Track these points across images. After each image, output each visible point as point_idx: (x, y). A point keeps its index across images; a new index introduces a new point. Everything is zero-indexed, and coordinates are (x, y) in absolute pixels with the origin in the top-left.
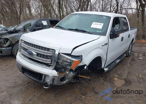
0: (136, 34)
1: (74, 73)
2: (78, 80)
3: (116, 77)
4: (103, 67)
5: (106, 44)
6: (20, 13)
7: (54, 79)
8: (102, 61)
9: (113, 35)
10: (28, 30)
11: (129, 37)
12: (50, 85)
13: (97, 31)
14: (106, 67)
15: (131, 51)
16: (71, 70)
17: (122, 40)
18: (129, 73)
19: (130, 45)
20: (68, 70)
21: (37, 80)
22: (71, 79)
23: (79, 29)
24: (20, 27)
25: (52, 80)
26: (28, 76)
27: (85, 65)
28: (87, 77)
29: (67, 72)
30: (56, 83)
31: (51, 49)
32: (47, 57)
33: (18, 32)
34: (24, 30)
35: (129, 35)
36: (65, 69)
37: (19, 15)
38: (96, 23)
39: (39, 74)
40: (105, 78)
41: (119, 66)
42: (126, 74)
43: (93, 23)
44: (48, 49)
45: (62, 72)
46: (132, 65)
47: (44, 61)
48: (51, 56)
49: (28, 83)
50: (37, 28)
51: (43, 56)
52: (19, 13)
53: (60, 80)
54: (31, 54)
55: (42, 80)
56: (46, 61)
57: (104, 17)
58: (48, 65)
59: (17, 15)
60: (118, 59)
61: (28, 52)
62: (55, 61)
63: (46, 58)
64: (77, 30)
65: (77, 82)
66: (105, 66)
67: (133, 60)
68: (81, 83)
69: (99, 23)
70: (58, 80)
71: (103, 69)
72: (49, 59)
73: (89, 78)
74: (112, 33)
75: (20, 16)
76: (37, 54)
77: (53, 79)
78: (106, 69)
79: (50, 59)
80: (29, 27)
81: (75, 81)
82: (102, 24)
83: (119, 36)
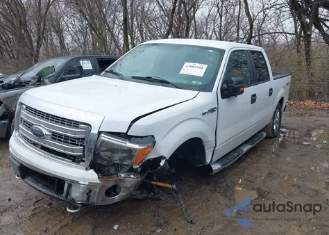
0: (288, 87)
1: (139, 176)
2: (152, 194)
3: (240, 185)
4: (208, 161)
5: (213, 110)
6: (38, 43)
7: (90, 191)
8: (206, 149)
9: (230, 91)
10: (46, 81)
11: (270, 94)
12: (80, 204)
13: (194, 82)
14: (217, 162)
15: (280, 125)
16: (131, 170)
17: (253, 101)
18: (270, 174)
19: (275, 112)
20: (124, 170)
21: (52, 194)
22: (132, 189)
23: (154, 76)
24: (31, 74)
25: (85, 194)
26: (33, 184)
27: (162, 157)
28: (170, 186)
29: (123, 175)
30: (95, 201)
31: (82, 123)
32: (73, 141)
33: (24, 86)
34: (37, 82)
35: (271, 89)
36: (118, 167)
37: (35, 49)
38: (192, 64)
39: (56, 181)
40: (215, 187)
41: (249, 160)
42: (263, 178)
43: (186, 64)
44: (76, 124)
45: (109, 175)
46: (278, 156)
47: (68, 149)
48: (83, 139)
49: (36, 202)
50: (67, 76)
51: (66, 139)
52: (35, 44)
53: (104, 192)
54: (39, 134)
55: (64, 195)
56: (72, 150)
57: (210, 51)
58: (75, 159)
59: (32, 48)
60: (246, 143)
61: (32, 131)
62: (89, 150)
63: (71, 143)
64: (149, 80)
65: (150, 198)
66: (214, 160)
67: (282, 145)
68: (159, 199)
69: (197, 65)
70: (99, 193)
71: (209, 167)
72: (78, 145)
73: (174, 187)
74: (225, 86)
75: (38, 52)
76: (53, 135)
77: (88, 191)
78: (216, 167)
79: (81, 145)
80: (51, 75)
81: (145, 195)
82: (205, 67)
83: (242, 92)
